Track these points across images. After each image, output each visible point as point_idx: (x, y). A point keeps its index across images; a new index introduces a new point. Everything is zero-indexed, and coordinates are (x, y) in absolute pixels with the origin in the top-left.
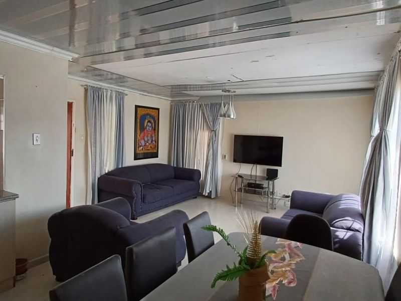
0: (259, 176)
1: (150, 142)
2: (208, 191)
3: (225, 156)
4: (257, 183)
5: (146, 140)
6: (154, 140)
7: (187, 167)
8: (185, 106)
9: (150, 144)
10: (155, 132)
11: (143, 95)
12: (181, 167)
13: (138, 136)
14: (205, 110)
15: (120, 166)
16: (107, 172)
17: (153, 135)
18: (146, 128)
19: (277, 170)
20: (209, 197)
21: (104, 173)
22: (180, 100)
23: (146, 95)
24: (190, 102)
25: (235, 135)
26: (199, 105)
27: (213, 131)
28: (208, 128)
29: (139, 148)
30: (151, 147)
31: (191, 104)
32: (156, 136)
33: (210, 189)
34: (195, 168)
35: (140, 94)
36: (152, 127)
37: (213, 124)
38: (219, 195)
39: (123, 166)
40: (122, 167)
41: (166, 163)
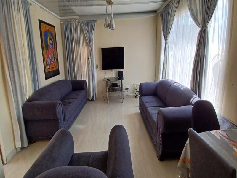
0: (115, 78)
1: (53, 60)
2: (92, 96)
3: (97, 66)
4: (114, 83)
5: (51, 58)
6: (55, 58)
7: (77, 80)
8: (70, 24)
9: (53, 62)
10: (55, 50)
11: (42, 8)
12: (74, 80)
13: (45, 55)
14: (84, 28)
15: (37, 89)
16: (28, 98)
17: (54, 53)
18: (49, 46)
19: (123, 71)
20: (92, 100)
21: (26, 100)
22: (67, 19)
23: (45, 10)
24: (73, 21)
25: (102, 48)
26: (79, 24)
27: (90, 46)
28: (87, 43)
29: (47, 67)
30: (54, 65)
31: (74, 22)
32: (56, 54)
33: (92, 94)
34: (82, 79)
35: (41, 7)
36: (53, 45)
37: (89, 40)
38: (97, 98)
39: (40, 88)
40: (39, 90)
41: (64, 78)
